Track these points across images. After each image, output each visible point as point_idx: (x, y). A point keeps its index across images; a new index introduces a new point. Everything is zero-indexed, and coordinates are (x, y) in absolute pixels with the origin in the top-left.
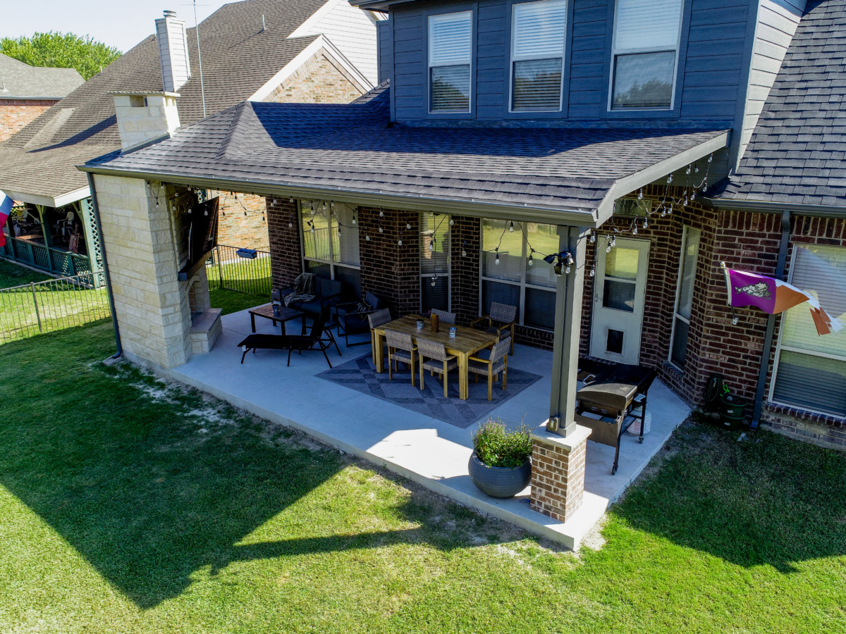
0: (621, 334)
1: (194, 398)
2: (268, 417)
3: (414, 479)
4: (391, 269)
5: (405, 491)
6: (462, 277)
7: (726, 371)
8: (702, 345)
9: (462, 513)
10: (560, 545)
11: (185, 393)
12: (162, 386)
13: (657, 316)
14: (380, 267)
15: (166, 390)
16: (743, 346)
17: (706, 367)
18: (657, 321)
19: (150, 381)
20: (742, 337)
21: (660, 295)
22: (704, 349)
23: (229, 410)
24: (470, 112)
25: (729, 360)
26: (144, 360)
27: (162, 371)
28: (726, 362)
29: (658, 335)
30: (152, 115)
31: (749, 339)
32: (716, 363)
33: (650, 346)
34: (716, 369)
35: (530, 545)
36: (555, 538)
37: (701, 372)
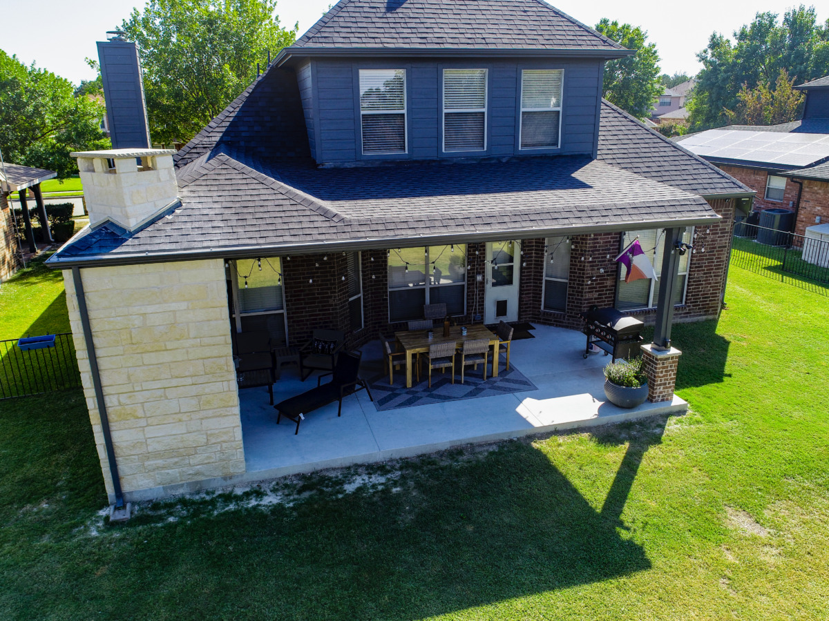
0: (505, 302)
5: (586, 435)
7: (598, 302)
8: (585, 291)
10: (680, 412)
12: (257, 494)
13: (531, 283)
15: (271, 493)
16: (605, 284)
17: (587, 303)
18: (530, 286)
19: (227, 498)
20: (604, 279)
21: (531, 268)
22: (585, 292)
24: (407, 152)
25: (599, 295)
26: (182, 485)
28: (597, 296)
29: (531, 295)
31: (608, 279)
32: (592, 299)
33: (527, 304)
34: (592, 303)
37: (584, 307)
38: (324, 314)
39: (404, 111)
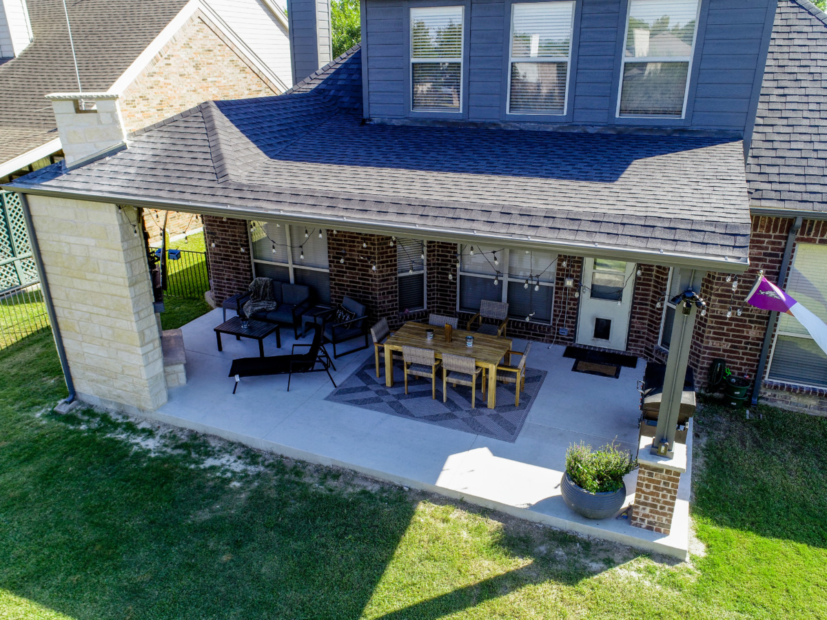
0: (608, 322)
1: (197, 444)
2: (302, 458)
3: (498, 509)
4: (368, 271)
5: (494, 524)
6: (438, 273)
7: (728, 356)
8: (706, 335)
9: (564, 539)
10: (671, 558)
11: (184, 438)
12: (150, 433)
13: (646, 305)
14: (355, 269)
15: (158, 438)
16: (745, 334)
17: (709, 354)
18: (646, 309)
19: (131, 428)
20: (744, 326)
21: (650, 285)
22: (708, 338)
23: (251, 455)
24: (461, 112)
25: (732, 346)
26: (111, 402)
27: (142, 414)
28: (728, 348)
29: (647, 322)
30: (103, 123)
31: (751, 328)
32: (719, 350)
33: (639, 332)
34: (719, 355)
35: (644, 562)
36: (666, 552)
37: (704, 358)
38: (363, 284)
39: (461, 60)
